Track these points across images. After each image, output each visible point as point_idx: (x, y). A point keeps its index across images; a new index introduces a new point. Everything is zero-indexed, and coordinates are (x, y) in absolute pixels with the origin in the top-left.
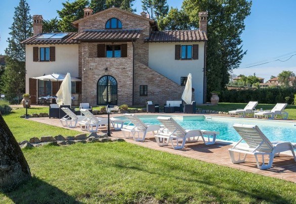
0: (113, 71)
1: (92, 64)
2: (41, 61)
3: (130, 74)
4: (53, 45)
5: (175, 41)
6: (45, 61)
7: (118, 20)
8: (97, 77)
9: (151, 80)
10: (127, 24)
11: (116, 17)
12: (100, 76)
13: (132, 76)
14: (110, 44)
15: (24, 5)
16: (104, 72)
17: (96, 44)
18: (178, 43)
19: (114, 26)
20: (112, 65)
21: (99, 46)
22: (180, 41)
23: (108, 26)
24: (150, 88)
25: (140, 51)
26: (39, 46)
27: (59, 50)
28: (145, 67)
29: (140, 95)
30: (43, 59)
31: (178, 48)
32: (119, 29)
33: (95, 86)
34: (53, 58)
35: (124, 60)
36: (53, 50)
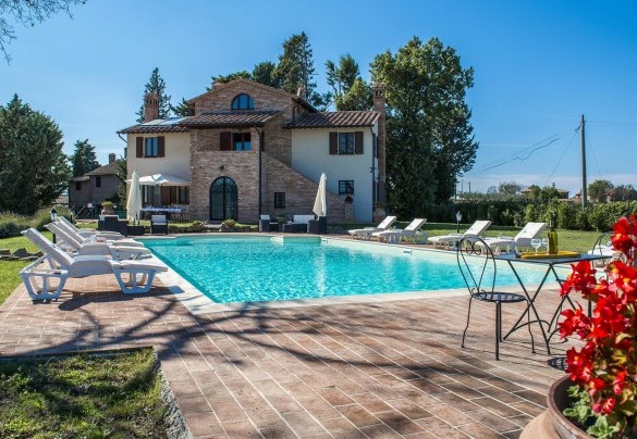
0: (232, 171)
1: (203, 160)
2: (146, 157)
3: (255, 174)
4: (160, 135)
5: (328, 127)
6: (152, 156)
7: (249, 96)
8: (210, 180)
9: (290, 184)
10: (260, 103)
11: (245, 92)
12: (214, 178)
13: (257, 178)
14: (237, 131)
15: (156, 81)
16: (219, 171)
17: (219, 131)
18: (332, 130)
19: (243, 105)
20: (230, 162)
21: (222, 134)
22: (334, 127)
23: (235, 106)
24: (288, 197)
25: (280, 142)
26: (145, 136)
27: (171, 142)
28: (281, 164)
29: (275, 207)
30: (149, 154)
31: (333, 137)
32: (249, 110)
33: (207, 192)
34: (161, 153)
35: (245, 154)
36: (161, 141)
